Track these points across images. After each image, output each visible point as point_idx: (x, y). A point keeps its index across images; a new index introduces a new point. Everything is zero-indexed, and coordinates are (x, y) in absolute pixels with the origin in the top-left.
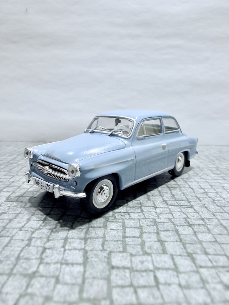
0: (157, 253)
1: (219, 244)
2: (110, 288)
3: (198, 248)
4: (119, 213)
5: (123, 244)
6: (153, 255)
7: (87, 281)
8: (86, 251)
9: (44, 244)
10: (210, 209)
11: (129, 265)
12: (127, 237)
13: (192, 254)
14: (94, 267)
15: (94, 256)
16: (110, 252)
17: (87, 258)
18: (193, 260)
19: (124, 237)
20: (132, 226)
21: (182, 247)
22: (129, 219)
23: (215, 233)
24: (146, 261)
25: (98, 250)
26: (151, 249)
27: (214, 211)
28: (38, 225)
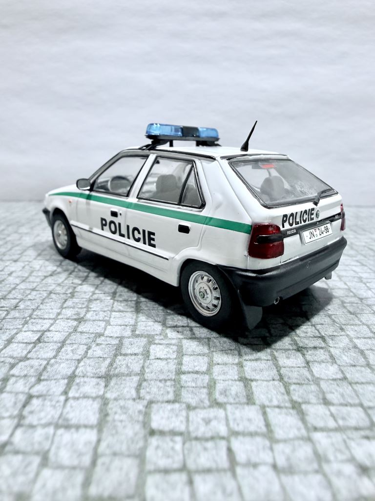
0: (236, 403)
1: (350, 384)
2: (143, 474)
3: (312, 392)
4: (174, 327)
5: (174, 386)
6: (229, 407)
7: (100, 461)
8: (106, 401)
9: (30, 389)
10: (335, 319)
11: (183, 428)
12: (184, 373)
13: (300, 404)
14: (117, 432)
15: (119, 411)
16: (151, 402)
17: (107, 415)
18: (302, 416)
19: (179, 372)
20: (193, 352)
21: (283, 390)
22: (191, 338)
23: (344, 364)
24: (216, 418)
25: (129, 399)
26: (226, 395)
27: (344, 323)
28: (25, 352)
